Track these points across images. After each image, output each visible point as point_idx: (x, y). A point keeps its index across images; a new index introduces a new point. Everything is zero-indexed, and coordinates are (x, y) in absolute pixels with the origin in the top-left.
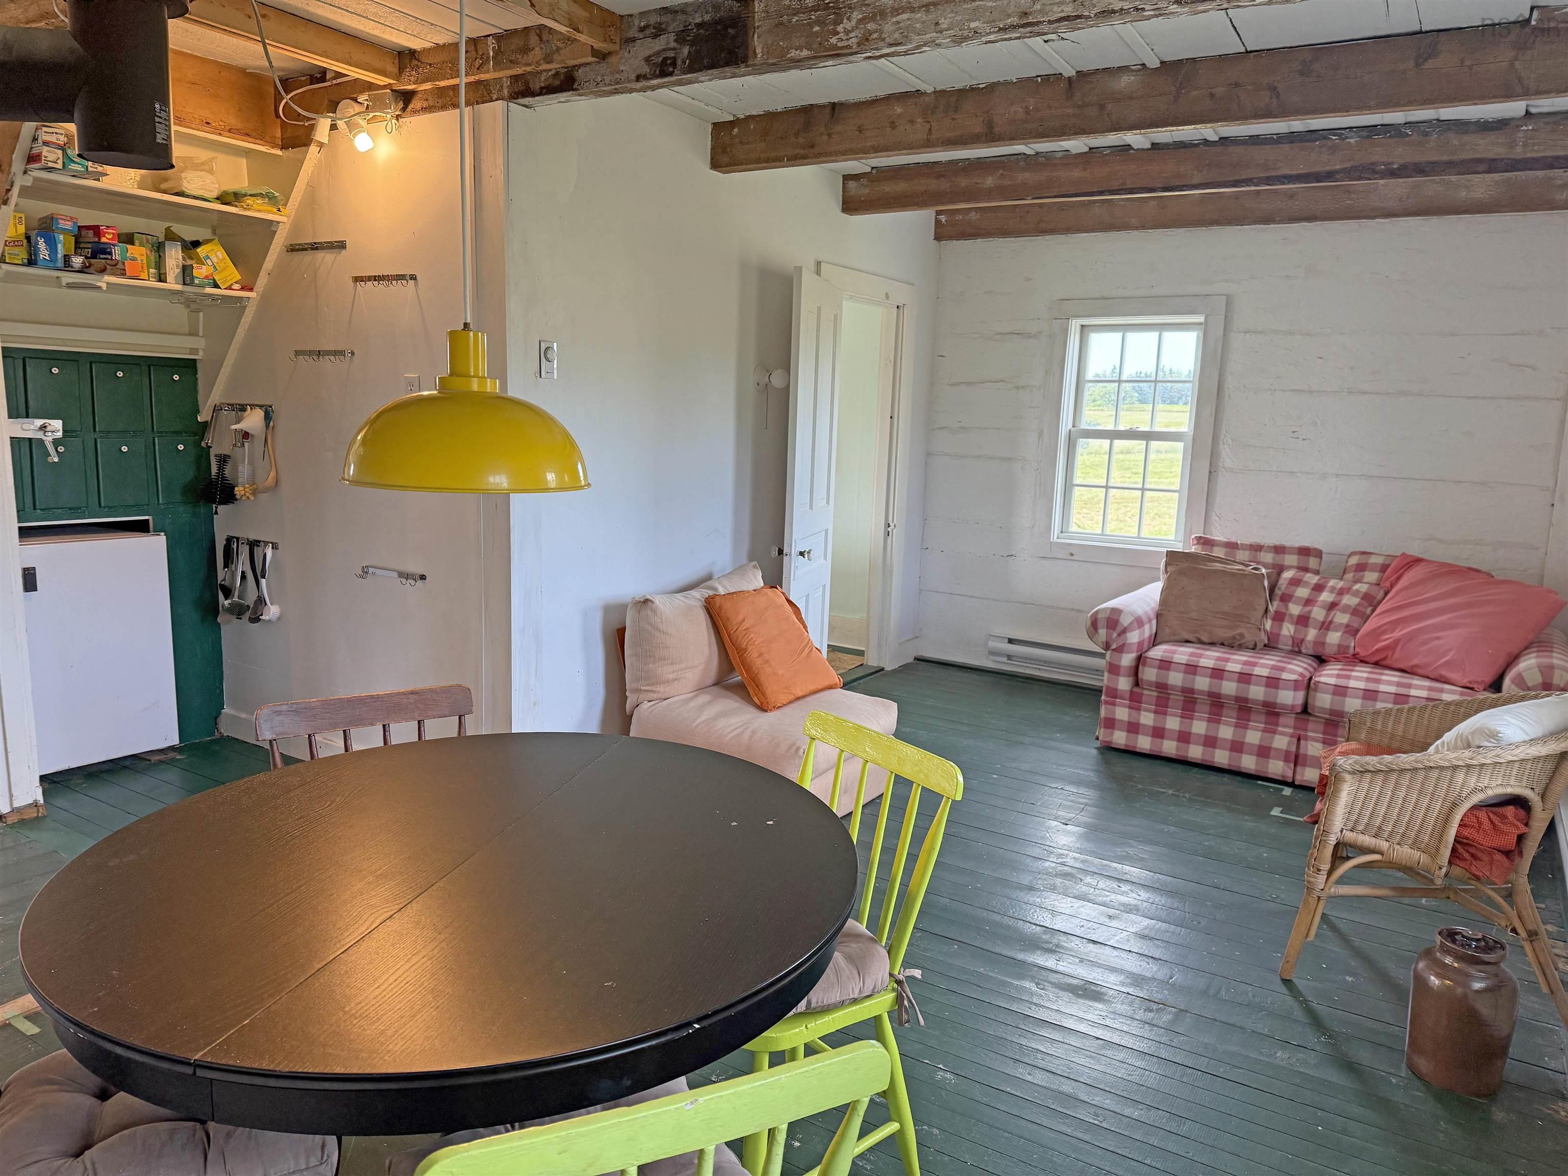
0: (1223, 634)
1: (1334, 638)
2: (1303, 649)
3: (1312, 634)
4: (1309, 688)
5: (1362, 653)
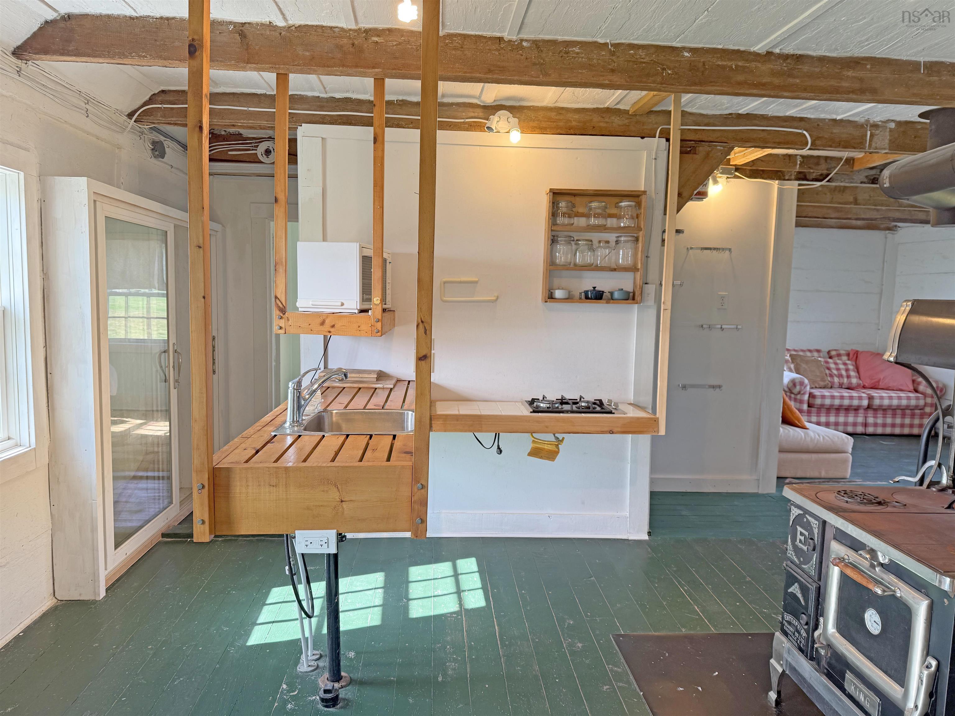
0: (822, 384)
1: (854, 381)
2: (843, 387)
3: (845, 380)
4: (871, 398)
5: (866, 385)
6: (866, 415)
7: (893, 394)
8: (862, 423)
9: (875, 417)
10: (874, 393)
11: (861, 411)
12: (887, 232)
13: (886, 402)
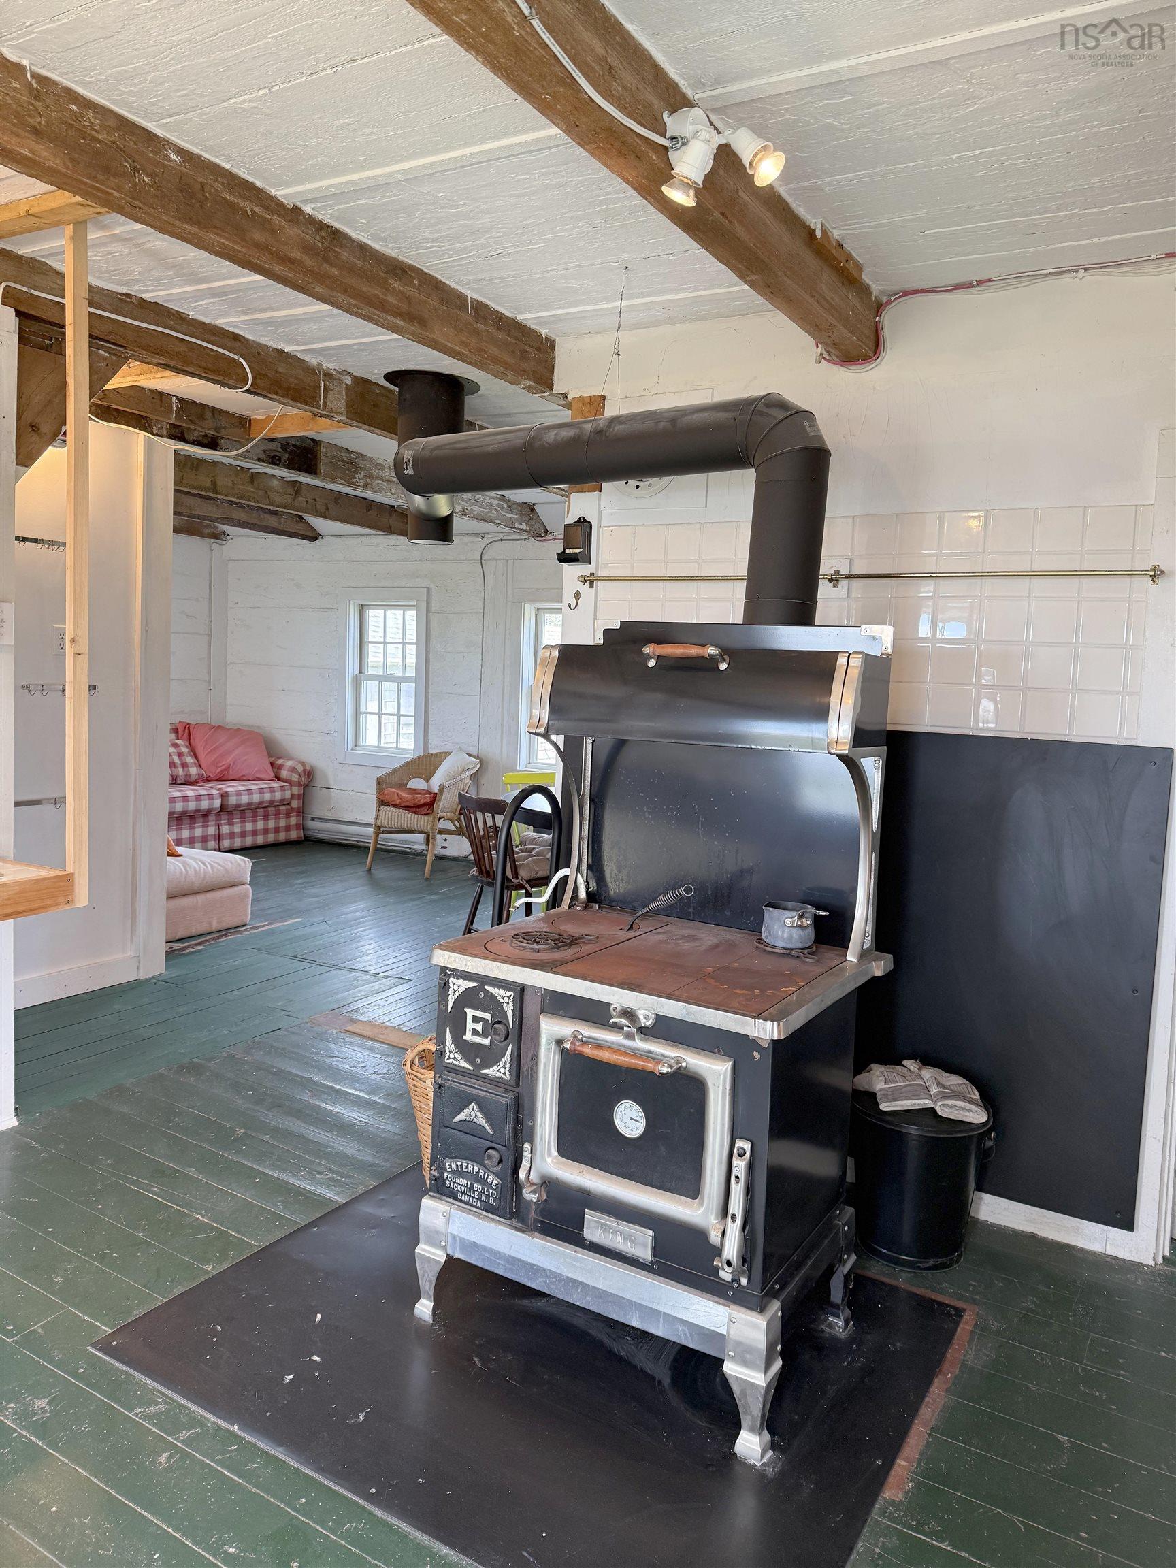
1: (194, 771)
2: (178, 782)
3: (180, 771)
4: (224, 795)
5: (212, 776)
6: (218, 822)
7: (252, 786)
8: (215, 835)
9: (231, 824)
10: (229, 787)
11: (212, 817)
12: (212, 540)
13: (245, 799)
